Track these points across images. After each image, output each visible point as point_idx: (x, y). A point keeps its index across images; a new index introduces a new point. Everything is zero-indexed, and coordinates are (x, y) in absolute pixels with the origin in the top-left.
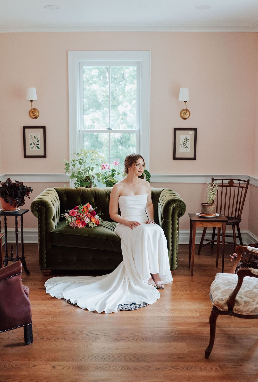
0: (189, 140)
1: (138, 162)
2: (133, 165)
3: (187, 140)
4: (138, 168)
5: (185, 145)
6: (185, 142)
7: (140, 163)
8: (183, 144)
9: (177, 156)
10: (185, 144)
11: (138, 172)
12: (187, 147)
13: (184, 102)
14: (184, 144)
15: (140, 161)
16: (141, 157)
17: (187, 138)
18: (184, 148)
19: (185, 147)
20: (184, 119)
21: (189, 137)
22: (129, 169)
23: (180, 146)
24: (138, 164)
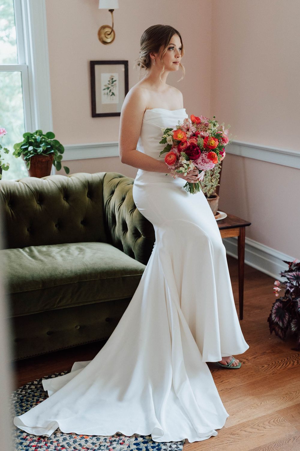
0: (115, 81)
1: (171, 42)
2: (162, 48)
3: (113, 82)
4: (172, 54)
5: (110, 91)
6: (109, 86)
7: (175, 44)
8: (106, 90)
9: (98, 111)
10: (110, 89)
11: (171, 63)
12: (113, 94)
13: (110, 13)
14: (108, 88)
15: (176, 40)
16: (177, 33)
17: (112, 79)
18: (109, 96)
19: (111, 93)
20: (105, 43)
21: (116, 77)
22: (152, 57)
23: (103, 92)
24: (172, 46)
